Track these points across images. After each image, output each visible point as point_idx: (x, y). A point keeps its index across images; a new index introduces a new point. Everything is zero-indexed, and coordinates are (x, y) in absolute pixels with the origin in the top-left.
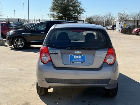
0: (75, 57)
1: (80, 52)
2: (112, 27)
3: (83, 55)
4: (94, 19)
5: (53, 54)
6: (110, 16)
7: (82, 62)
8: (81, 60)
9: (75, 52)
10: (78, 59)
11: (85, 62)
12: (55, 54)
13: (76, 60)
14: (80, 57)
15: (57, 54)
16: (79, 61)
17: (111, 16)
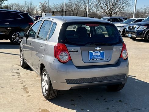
0: (94, 54)
1: (100, 48)
2: (35, 18)
3: (101, 51)
4: (13, 7)
5: (73, 51)
6: (31, 6)
7: (101, 59)
8: (100, 57)
9: (96, 49)
10: (97, 56)
11: (104, 59)
12: (75, 51)
13: (95, 57)
14: (98, 54)
15: (77, 51)
16: (98, 58)
17: (33, 5)
